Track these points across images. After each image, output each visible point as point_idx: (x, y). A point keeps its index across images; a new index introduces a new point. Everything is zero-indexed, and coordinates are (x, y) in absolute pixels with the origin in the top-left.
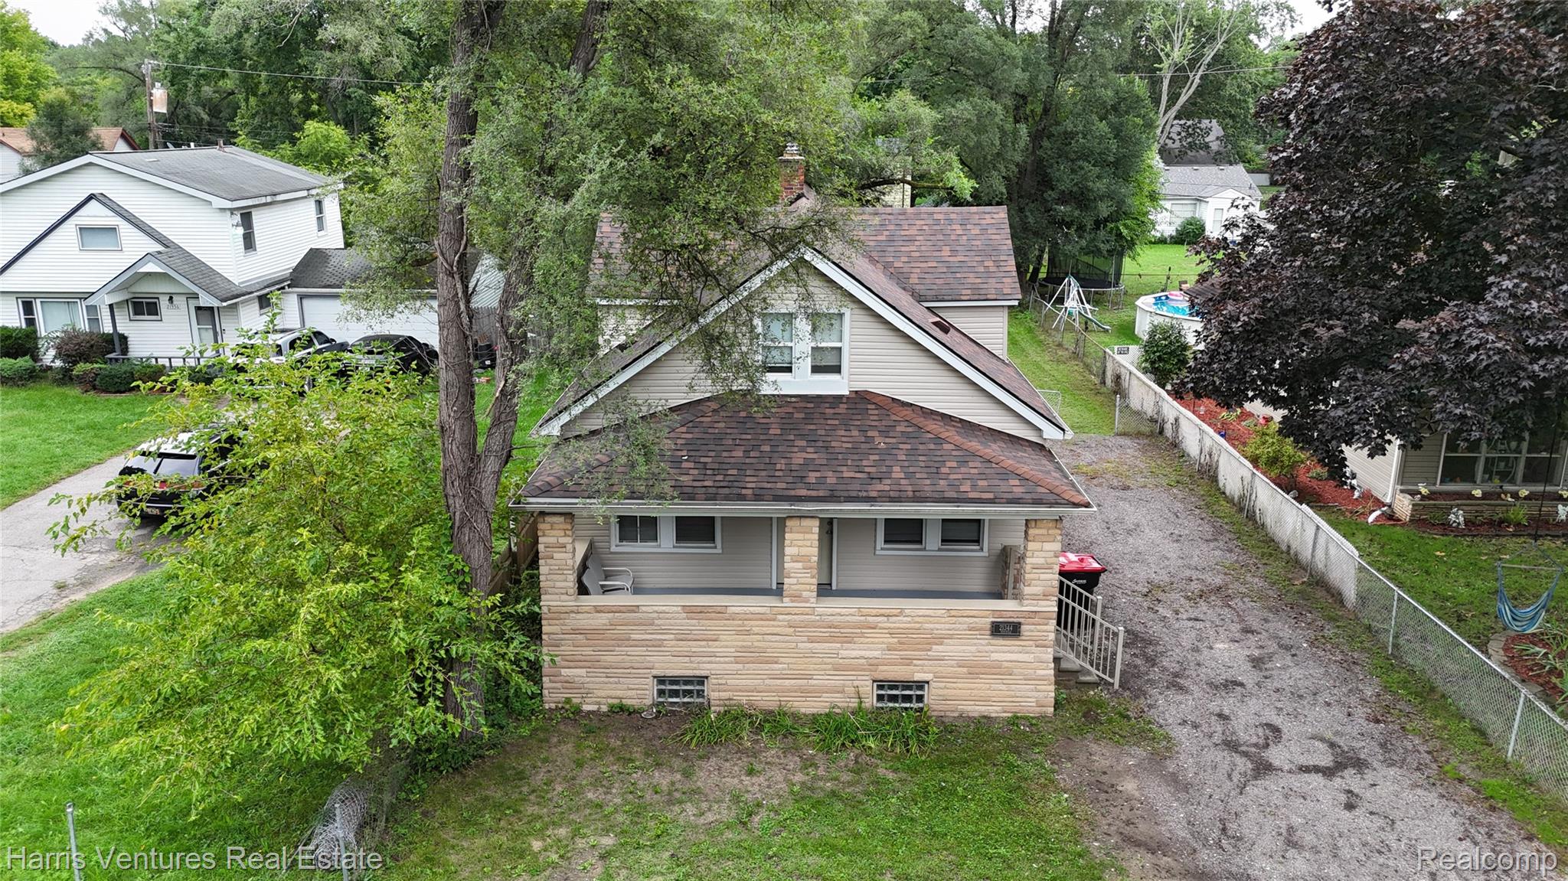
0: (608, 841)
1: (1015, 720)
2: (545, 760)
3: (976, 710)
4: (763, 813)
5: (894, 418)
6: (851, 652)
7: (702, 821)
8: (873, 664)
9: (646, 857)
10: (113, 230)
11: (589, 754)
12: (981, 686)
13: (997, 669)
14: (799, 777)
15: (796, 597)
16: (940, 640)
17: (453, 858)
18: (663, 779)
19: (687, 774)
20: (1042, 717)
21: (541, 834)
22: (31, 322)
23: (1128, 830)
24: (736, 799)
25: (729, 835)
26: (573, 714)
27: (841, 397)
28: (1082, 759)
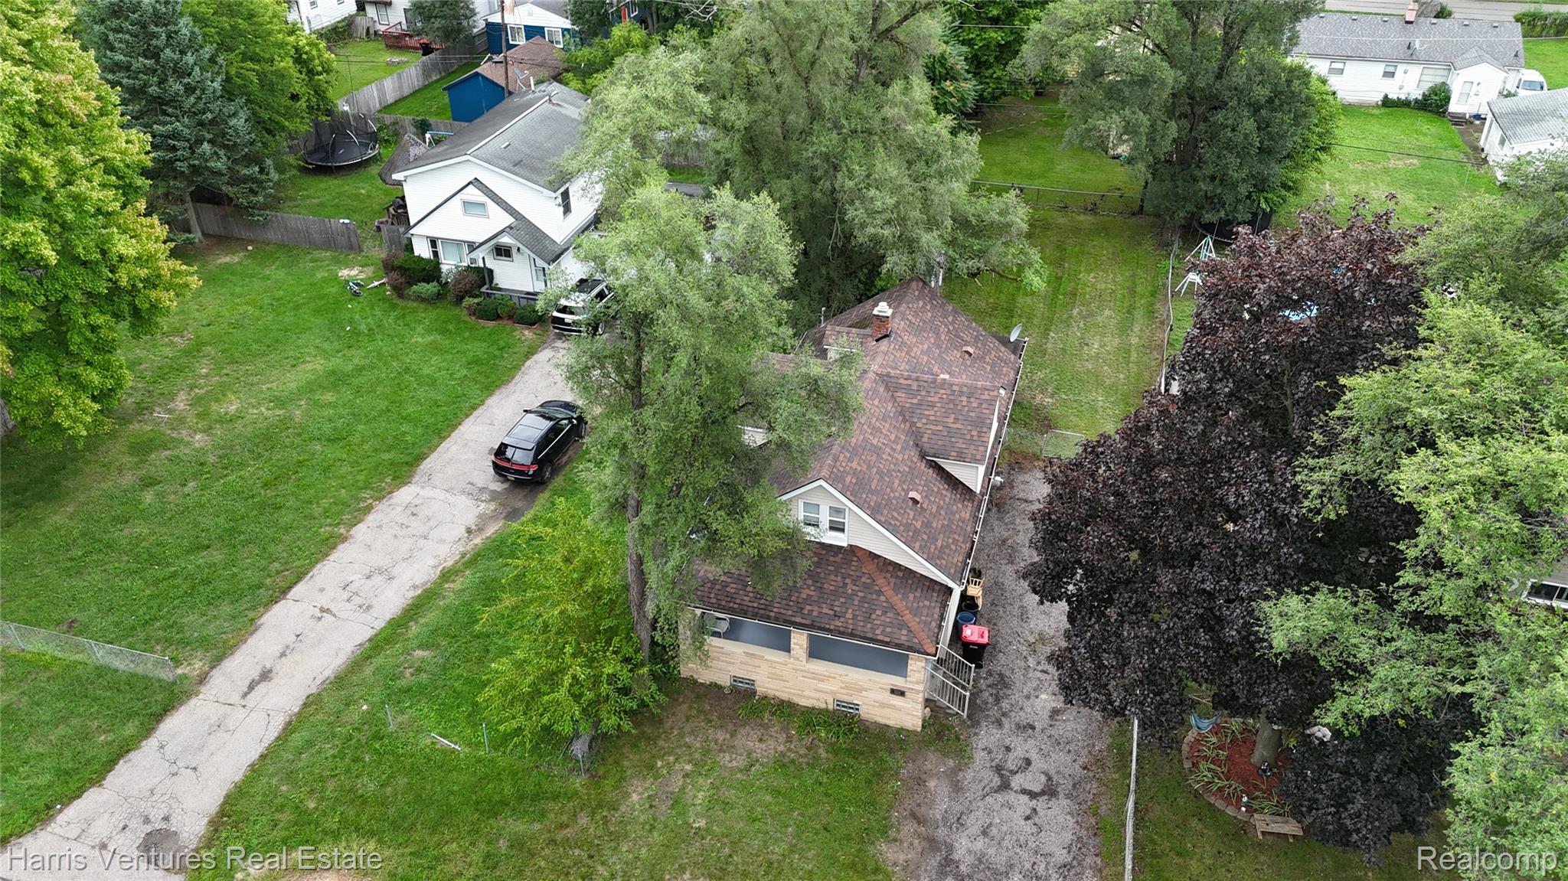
0: (688, 767)
1: (901, 730)
2: (673, 714)
3: (883, 721)
4: (757, 766)
5: (864, 570)
6: (821, 686)
7: (730, 765)
8: (833, 693)
9: (701, 780)
10: (483, 205)
11: (694, 712)
12: (887, 712)
13: (893, 707)
14: (781, 748)
15: (797, 659)
16: (866, 690)
17: (626, 763)
18: (721, 736)
19: (732, 736)
20: (914, 732)
21: (662, 758)
22: (436, 254)
23: (916, 809)
24: (749, 755)
25: (739, 775)
26: (693, 683)
27: (841, 548)
28: (919, 762)
